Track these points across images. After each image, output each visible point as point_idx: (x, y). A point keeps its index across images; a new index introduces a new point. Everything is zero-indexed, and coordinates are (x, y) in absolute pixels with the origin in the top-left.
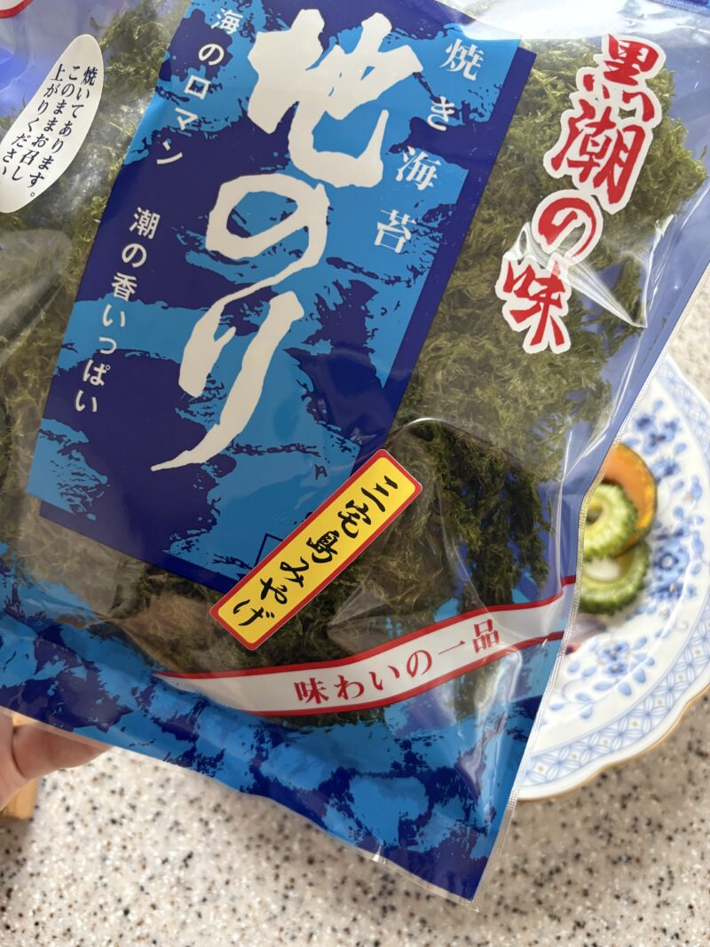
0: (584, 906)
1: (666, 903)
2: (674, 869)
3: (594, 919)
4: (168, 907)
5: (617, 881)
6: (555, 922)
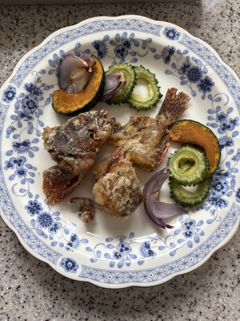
0: (162, 310)
1: (192, 311)
2: (197, 299)
3: (165, 315)
4: (12, 304)
5: (175, 302)
6: (151, 315)
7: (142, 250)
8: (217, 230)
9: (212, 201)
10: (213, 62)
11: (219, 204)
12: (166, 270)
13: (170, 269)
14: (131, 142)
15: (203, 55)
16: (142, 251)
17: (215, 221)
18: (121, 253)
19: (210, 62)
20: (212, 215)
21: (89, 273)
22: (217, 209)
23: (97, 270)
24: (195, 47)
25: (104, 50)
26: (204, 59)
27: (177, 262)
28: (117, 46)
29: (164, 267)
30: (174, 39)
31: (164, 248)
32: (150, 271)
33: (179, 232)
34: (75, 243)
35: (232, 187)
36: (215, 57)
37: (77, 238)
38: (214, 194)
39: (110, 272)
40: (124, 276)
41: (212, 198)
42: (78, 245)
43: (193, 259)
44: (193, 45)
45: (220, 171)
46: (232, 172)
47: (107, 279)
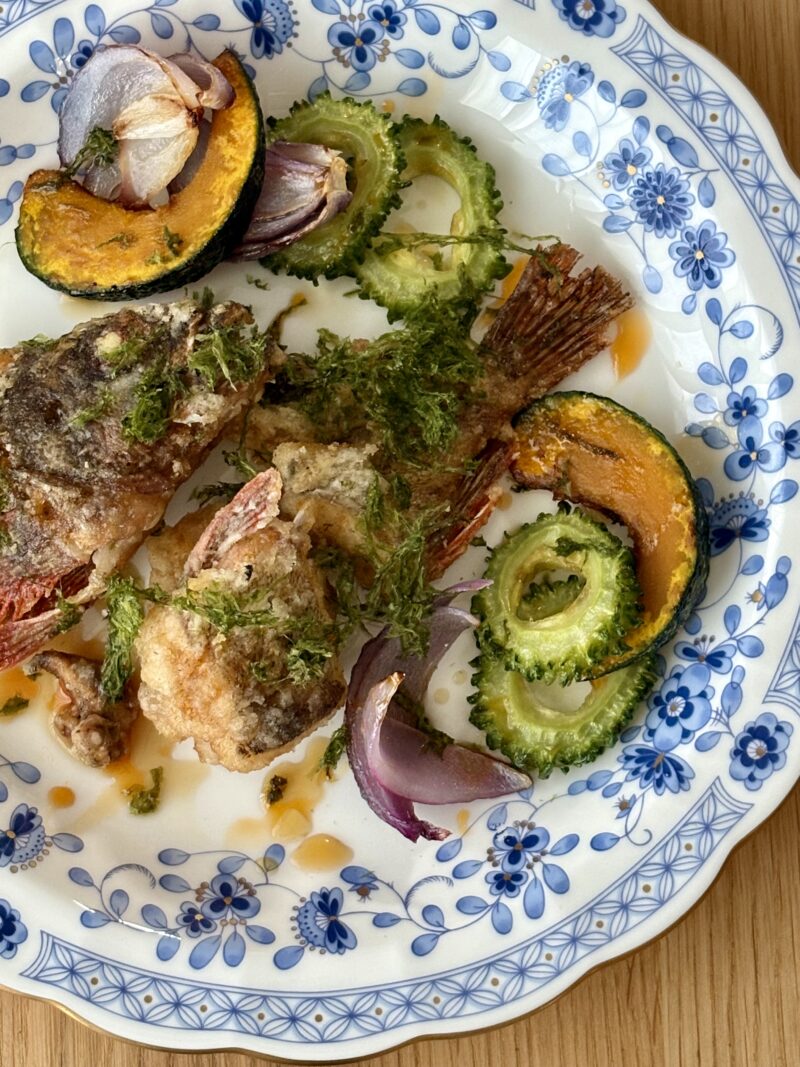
7: (302, 919)
8: (627, 880)
9: (637, 761)
10: (746, 162)
11: (658, 776)
12: (385, 1009)
13: (400, 1006)
14: (327, 455)
15: (708, 122)
16: (304, 921)
17: (624, 842)
18: (214, 915)
19: (732, 158)
20: (618, 817)
21: (64, 967)
22: (643, 795)
23: (102, 964)
24: (680, 82)
25: (281, 23)
26: (708, 142)
27: (433, 982)
28: (343, 18)
29: (377, 993)
30: (594, 33)
31: (395, 920)
32: (318, 1000)
33: (476, 868)
34: (26, 840)
35: (724, 716)
36: (758, 141)
37: (40, 825)
38: (652, 733)
39: (155, 980)
40: (206, 1003)
41: (638, 751)
42: (38, 851)
43: (502, 979)
44: (670, 74)
45: (696, 643)
46: (738, 653)
47: (135, 1002)
